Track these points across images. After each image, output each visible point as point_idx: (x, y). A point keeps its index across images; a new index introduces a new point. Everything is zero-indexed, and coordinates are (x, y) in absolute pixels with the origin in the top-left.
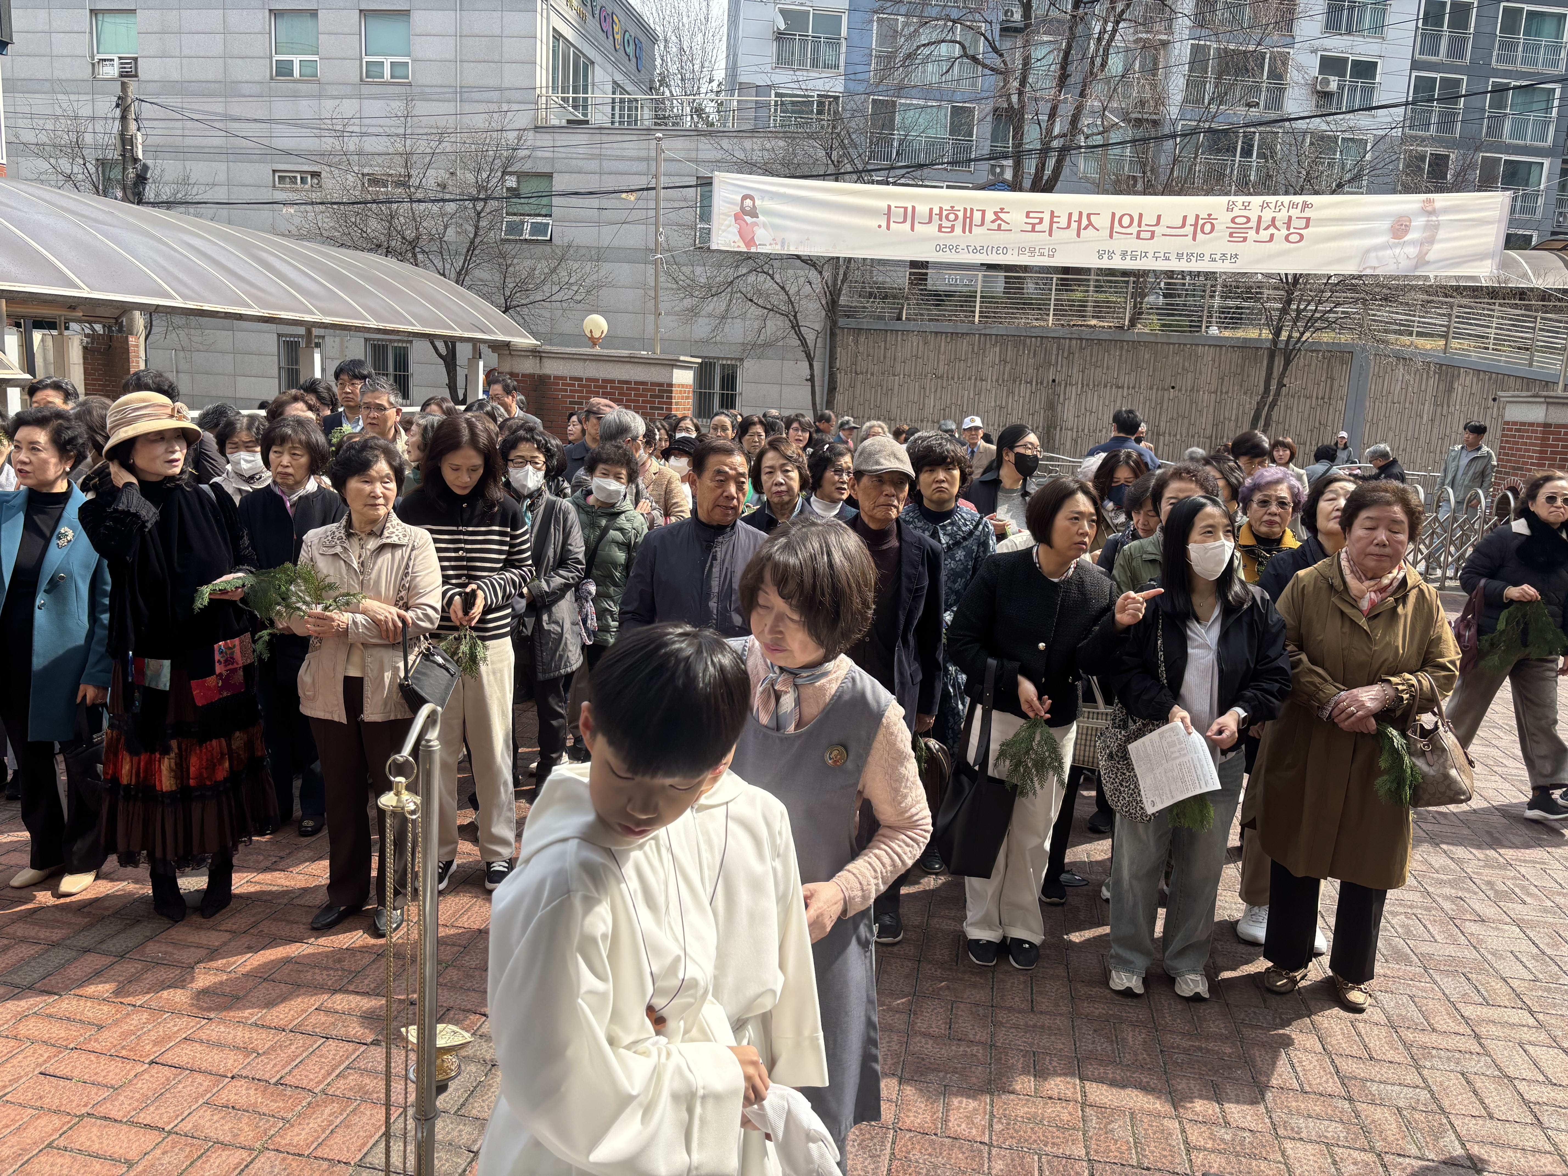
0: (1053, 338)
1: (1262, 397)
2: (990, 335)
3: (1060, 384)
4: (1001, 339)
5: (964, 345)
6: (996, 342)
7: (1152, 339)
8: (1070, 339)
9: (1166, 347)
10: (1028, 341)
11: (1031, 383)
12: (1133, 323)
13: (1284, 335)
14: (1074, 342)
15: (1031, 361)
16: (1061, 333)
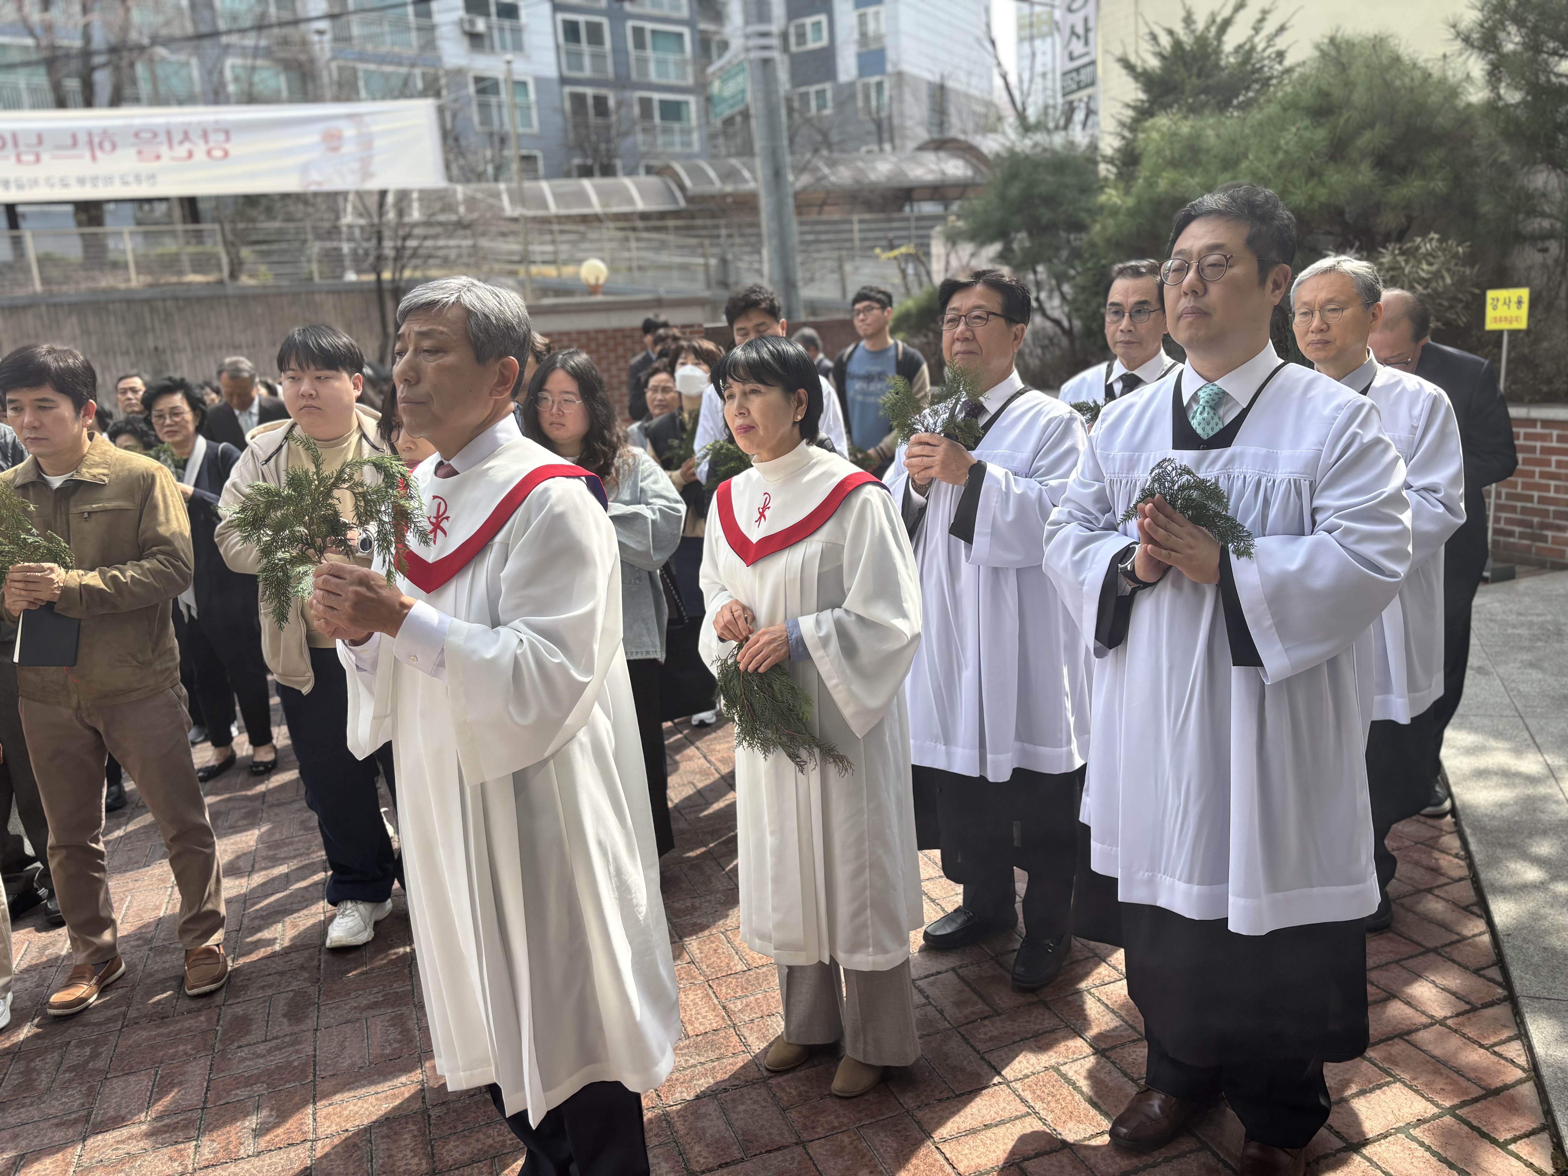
0: (142, 301)
3: (164, 351)
4: (77, 308)
7: (266, 291)
8: (164, 300)
9: (277, 298)
10: (111, 307)
11: (128, 353)
12: (233, 275)
14: (169, 304)
15: (122, 329)
16: (149, 294)
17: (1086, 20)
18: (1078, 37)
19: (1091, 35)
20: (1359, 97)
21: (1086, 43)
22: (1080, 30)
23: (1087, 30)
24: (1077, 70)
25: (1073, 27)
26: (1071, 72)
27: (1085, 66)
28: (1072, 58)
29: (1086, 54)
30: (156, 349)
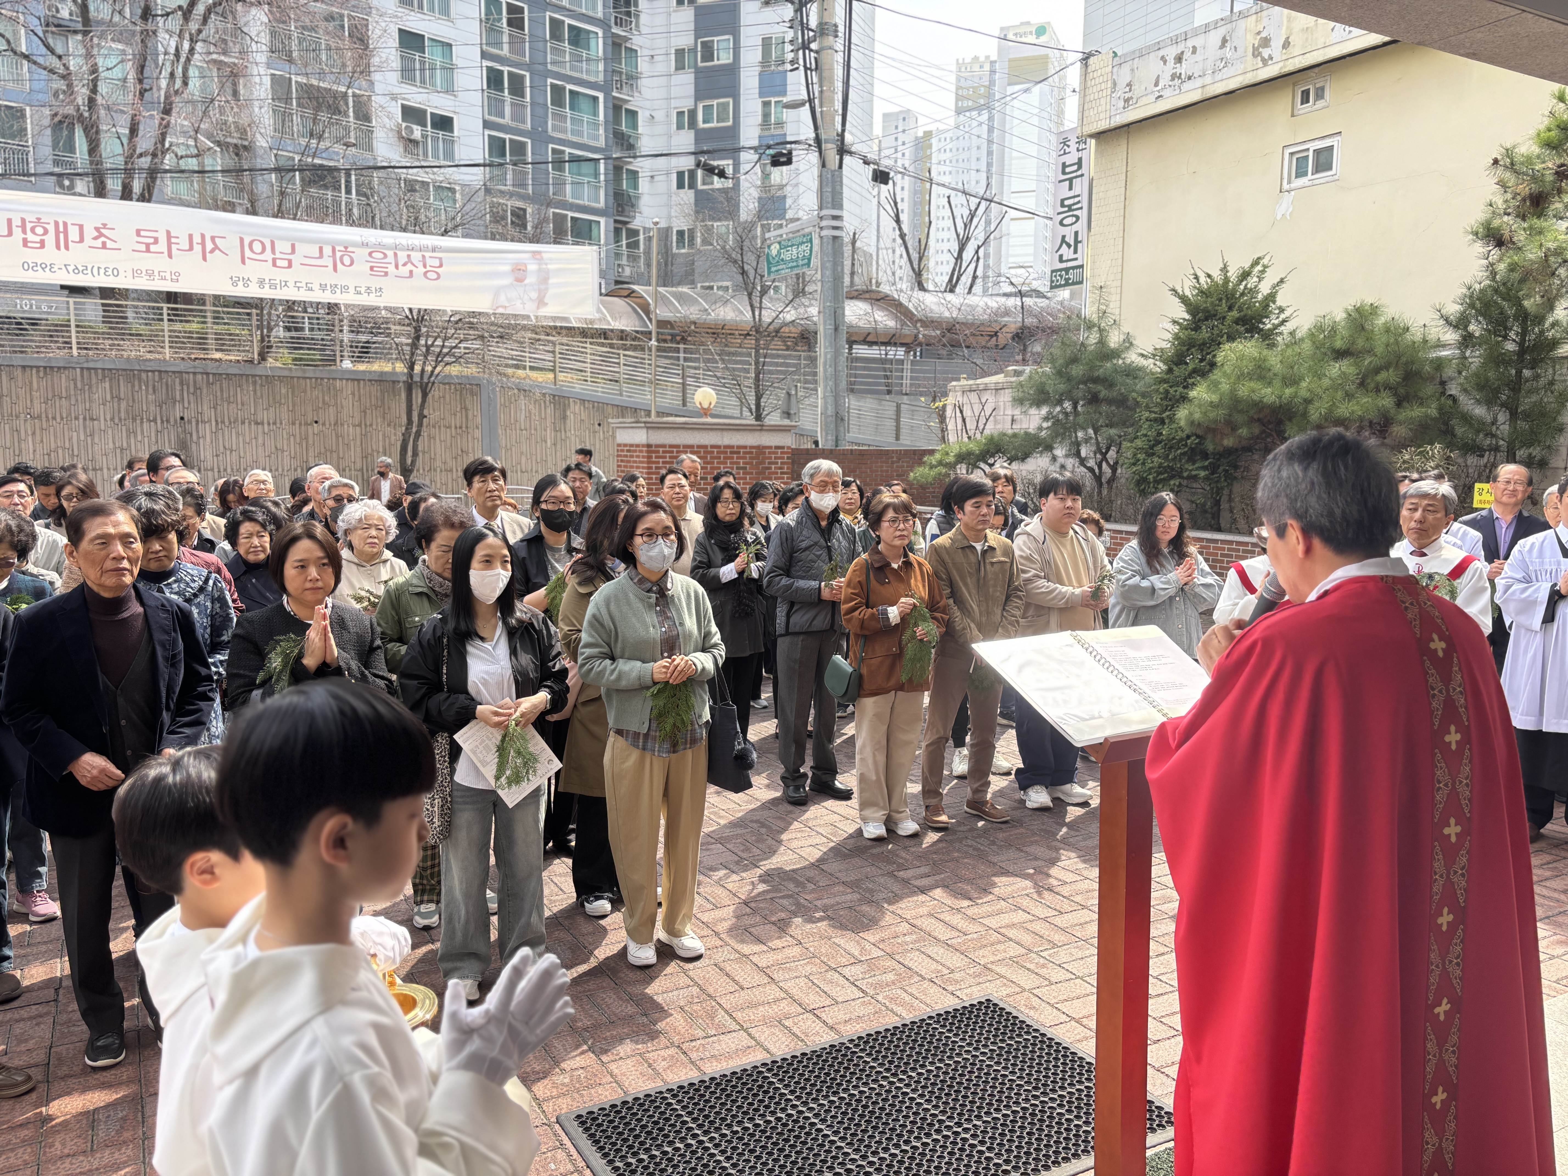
0: (174, 372)
1: (407, 429)
2: (96, 369)
3: (190, 422)
4: (109, 373)
5: (62, 381)
6: (104, 377)
7: (286, 373)
8: (194, 373)
9: (302, 381)
10: (144, 375)
11: (155, 420)
12: (263, 357)
13: (417, 368)
14: (199, 377)
15: (151, 397)
16: (182, 367)
17: (1076, 233)
18: (1069, 246)
19: (1080, 245)
20: (1380, 350)
21: (1075, 252)
22: (1070, 240)
23: (1077, 242)
24: (1067, 270)
25: (1064, 237)
26: (1061, 270)
27: (1073, 268)
28: (1061, 260)
29: (1076, 259)
30: (182, 418)
